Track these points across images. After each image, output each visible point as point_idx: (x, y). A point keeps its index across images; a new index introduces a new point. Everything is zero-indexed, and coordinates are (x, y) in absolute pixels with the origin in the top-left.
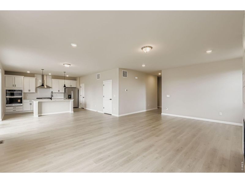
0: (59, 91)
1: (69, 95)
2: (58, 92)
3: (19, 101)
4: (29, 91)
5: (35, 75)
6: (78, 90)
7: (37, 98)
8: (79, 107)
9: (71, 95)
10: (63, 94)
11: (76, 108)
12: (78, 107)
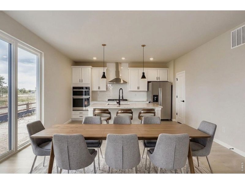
0: (138, 88)
1: (154, 96)
2: (137, 90)
3: (86, 103)
4: (99, 88)
5: (107, 64)
6: (172, 86)
7: (109, 100)
8: (173, 120)
9: (157, 96)
10: (145, 94)
11: (167, 120)
12: (171, 120)
